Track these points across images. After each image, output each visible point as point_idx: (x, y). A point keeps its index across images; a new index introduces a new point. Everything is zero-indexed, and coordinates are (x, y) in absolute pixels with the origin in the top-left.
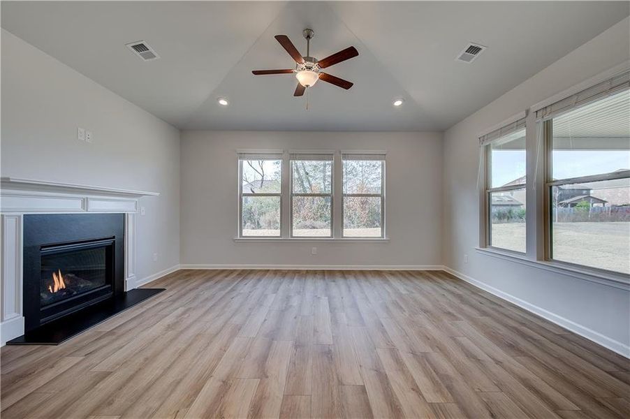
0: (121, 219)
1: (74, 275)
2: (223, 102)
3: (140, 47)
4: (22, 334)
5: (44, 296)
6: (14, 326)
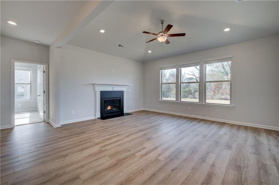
0: (122, 92)
1: (113, 106)
2: (150, 52)
3: (120, 45)
4: (100, 117)
5: (106, 110)
6: (98, 115)
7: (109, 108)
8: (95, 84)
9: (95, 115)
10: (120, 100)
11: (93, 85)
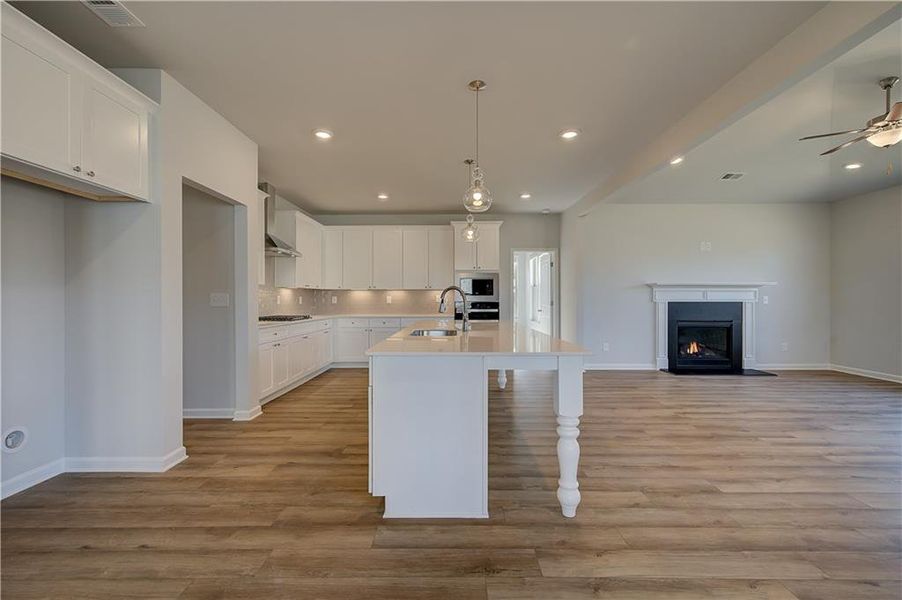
3: (727, 177)
4: (667, 368)
5: (682, 353)
6: (663, 362)
7: (693, 348)
8: (656, 284)
9: (655, 361)
10: (729, 330)
11: (650, 286)
